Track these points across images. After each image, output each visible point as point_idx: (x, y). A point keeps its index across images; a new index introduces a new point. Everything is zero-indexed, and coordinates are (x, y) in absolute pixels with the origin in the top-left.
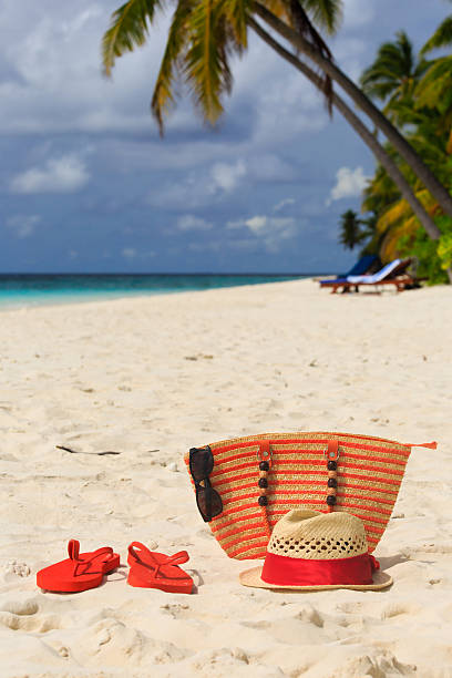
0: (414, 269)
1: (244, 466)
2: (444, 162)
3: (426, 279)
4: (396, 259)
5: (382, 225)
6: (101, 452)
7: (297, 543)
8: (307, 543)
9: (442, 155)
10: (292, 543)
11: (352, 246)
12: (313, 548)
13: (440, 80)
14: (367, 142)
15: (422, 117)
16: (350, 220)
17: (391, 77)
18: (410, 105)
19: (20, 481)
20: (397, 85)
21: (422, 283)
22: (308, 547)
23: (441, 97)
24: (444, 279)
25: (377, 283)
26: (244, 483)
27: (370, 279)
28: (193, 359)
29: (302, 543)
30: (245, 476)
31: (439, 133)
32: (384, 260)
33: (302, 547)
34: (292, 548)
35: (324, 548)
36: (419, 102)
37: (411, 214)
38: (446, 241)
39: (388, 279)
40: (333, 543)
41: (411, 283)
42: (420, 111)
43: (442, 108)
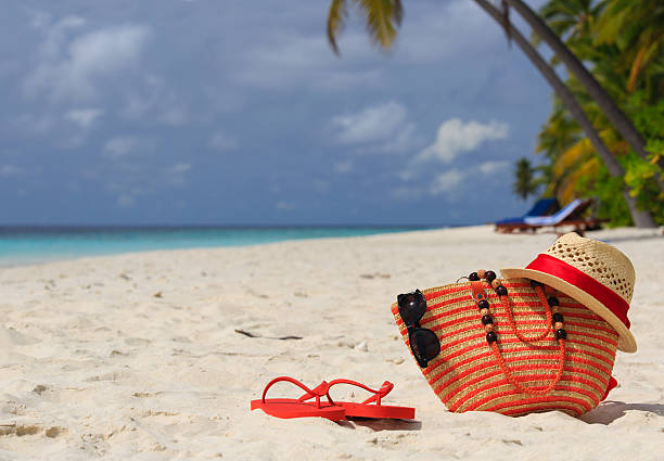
0: (594, 210)
1: (458, 311)
2: (625, 101)
3: (607, 221)
4: (574, 200)
5: (559, 170)
6: (283, 336)
7: (577, 254)
8: (587, 259)
9: (622, 95)
10: (573, 252)
11: (525, 196)
12: (590, 264)
13: (621, 16)
14: (545, 75)
15: (601, 55)
16: (524, 169)
17: (568, 15)
18: (589, 43)
19: (199, 357)
20: (574, 23)
21: (603, 225)
22: (586, 262)
23: (621, 32)
24: (626, 221)
25: (556, 225)
26: (461, 327)
27: (549, 220)
28: (370, 277)
29: (583, 257)
30: (461, 320)
31: (619, 71)
32: (562, 203)
33: (580, 260)
34: (571, 256)
35: (599, 271)
36: (597, 39)
37: (591, 156)
38: (634, 166)
39: (567, 221)
40: (608, 272)
41: (592, 225)
42: (598, 49)
43: (622, 44)
